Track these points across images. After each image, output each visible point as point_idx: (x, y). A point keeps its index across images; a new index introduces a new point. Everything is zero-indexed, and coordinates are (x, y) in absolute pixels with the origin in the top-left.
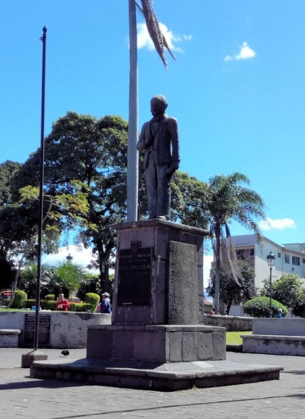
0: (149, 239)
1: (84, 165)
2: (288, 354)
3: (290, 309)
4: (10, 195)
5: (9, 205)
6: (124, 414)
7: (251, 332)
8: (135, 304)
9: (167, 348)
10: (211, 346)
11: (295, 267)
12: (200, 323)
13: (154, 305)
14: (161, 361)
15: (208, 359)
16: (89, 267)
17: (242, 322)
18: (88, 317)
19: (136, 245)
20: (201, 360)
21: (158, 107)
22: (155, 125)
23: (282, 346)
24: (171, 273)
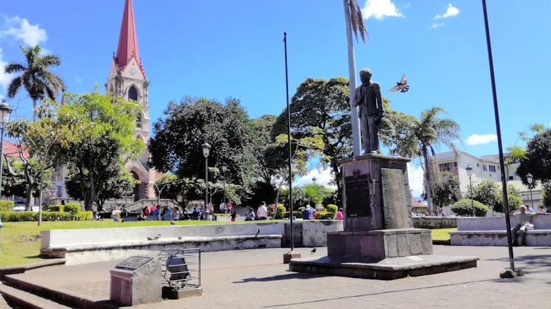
0: (366, 168)
1: (320, 112)
2: (488, 245)
3: (491, 207)
4: (269, 137)
5: (271, 145)
6: (354, 298)
7: (456, 229)
8: (360, 215)
9: (386, 247)
10: (420, 244)
11: (493, 173)
12: (410, 227)
13: (374, 216)
14: (381, 257)
15: (419, 254)
16: (329, 184)
17: (450, 221)
18: (329, 223)
19: (357, 173)
20: (413, 255)
21: (366, 77)
22: (364, 89)
23: (482, 238)
24: (384, 192)
